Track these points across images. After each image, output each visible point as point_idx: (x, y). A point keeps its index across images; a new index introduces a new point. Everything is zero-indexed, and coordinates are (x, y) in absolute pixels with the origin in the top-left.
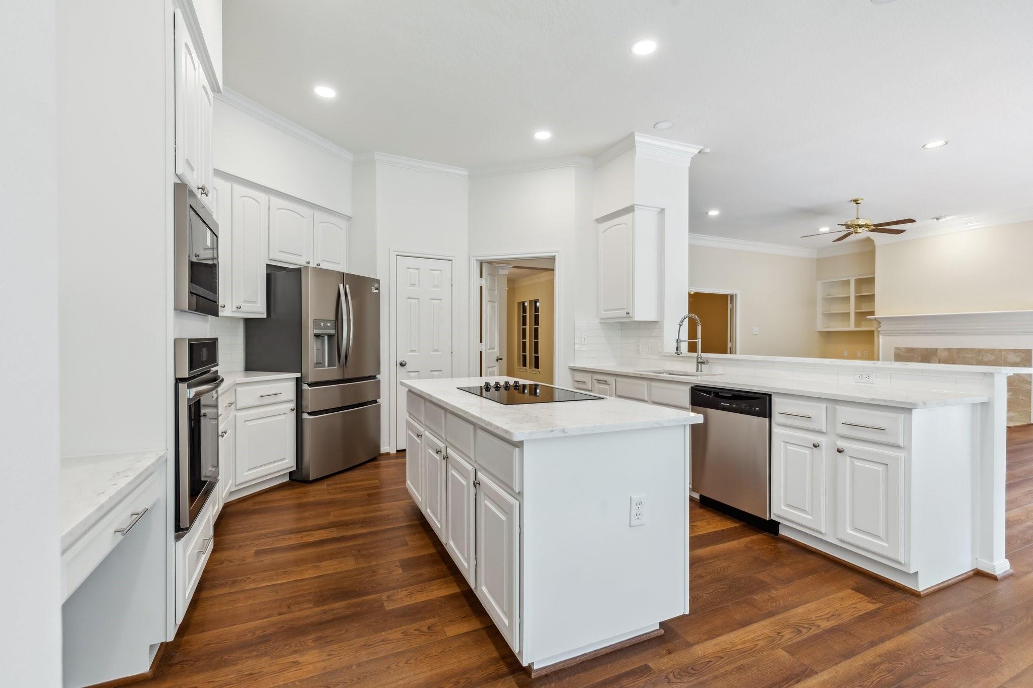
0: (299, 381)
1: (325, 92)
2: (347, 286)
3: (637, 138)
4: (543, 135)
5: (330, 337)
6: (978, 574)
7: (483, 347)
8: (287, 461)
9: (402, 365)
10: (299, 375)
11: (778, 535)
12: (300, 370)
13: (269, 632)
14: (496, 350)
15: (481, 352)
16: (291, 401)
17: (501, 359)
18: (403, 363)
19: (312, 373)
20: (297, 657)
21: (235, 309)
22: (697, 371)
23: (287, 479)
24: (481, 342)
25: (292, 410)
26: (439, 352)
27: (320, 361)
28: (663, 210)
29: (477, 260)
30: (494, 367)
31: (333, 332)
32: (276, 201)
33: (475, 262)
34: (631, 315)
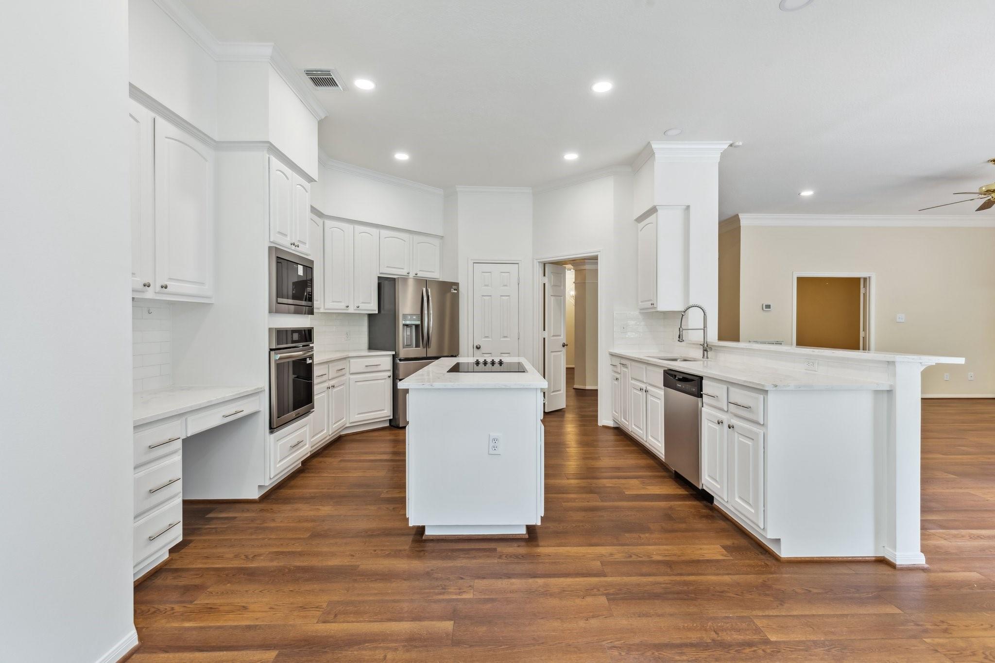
0: (394, 357)
1: (402, 156)
2: (429, 290)
3: (654, 146)
4: (571, 157)
5: (417, 326)
6: (882, 561)
7: (546, 334)
8: (386, 411)
9: (478, 348)
10: (394, 353)
11: (712, 504)
12: (395, 350)
13: (317, 495)
14: (562, 337)
15: (544, 339)
16: (389, 370)
17: (567, 345)
18: (478, 346)
19: (403, 353)
20: (320, 507)
21: (355, 308)
22: (703, 358)
23: (387, 424)
24: (544, 330)
25: (390, 377)
26: (508, 338)
27: (409, 343)
28: (688, 207)
29: (539, 262)
30: (560, 351)
31: (419, 323)
32: (384, 233)
33: (538, 264)
34: (655, 306)
